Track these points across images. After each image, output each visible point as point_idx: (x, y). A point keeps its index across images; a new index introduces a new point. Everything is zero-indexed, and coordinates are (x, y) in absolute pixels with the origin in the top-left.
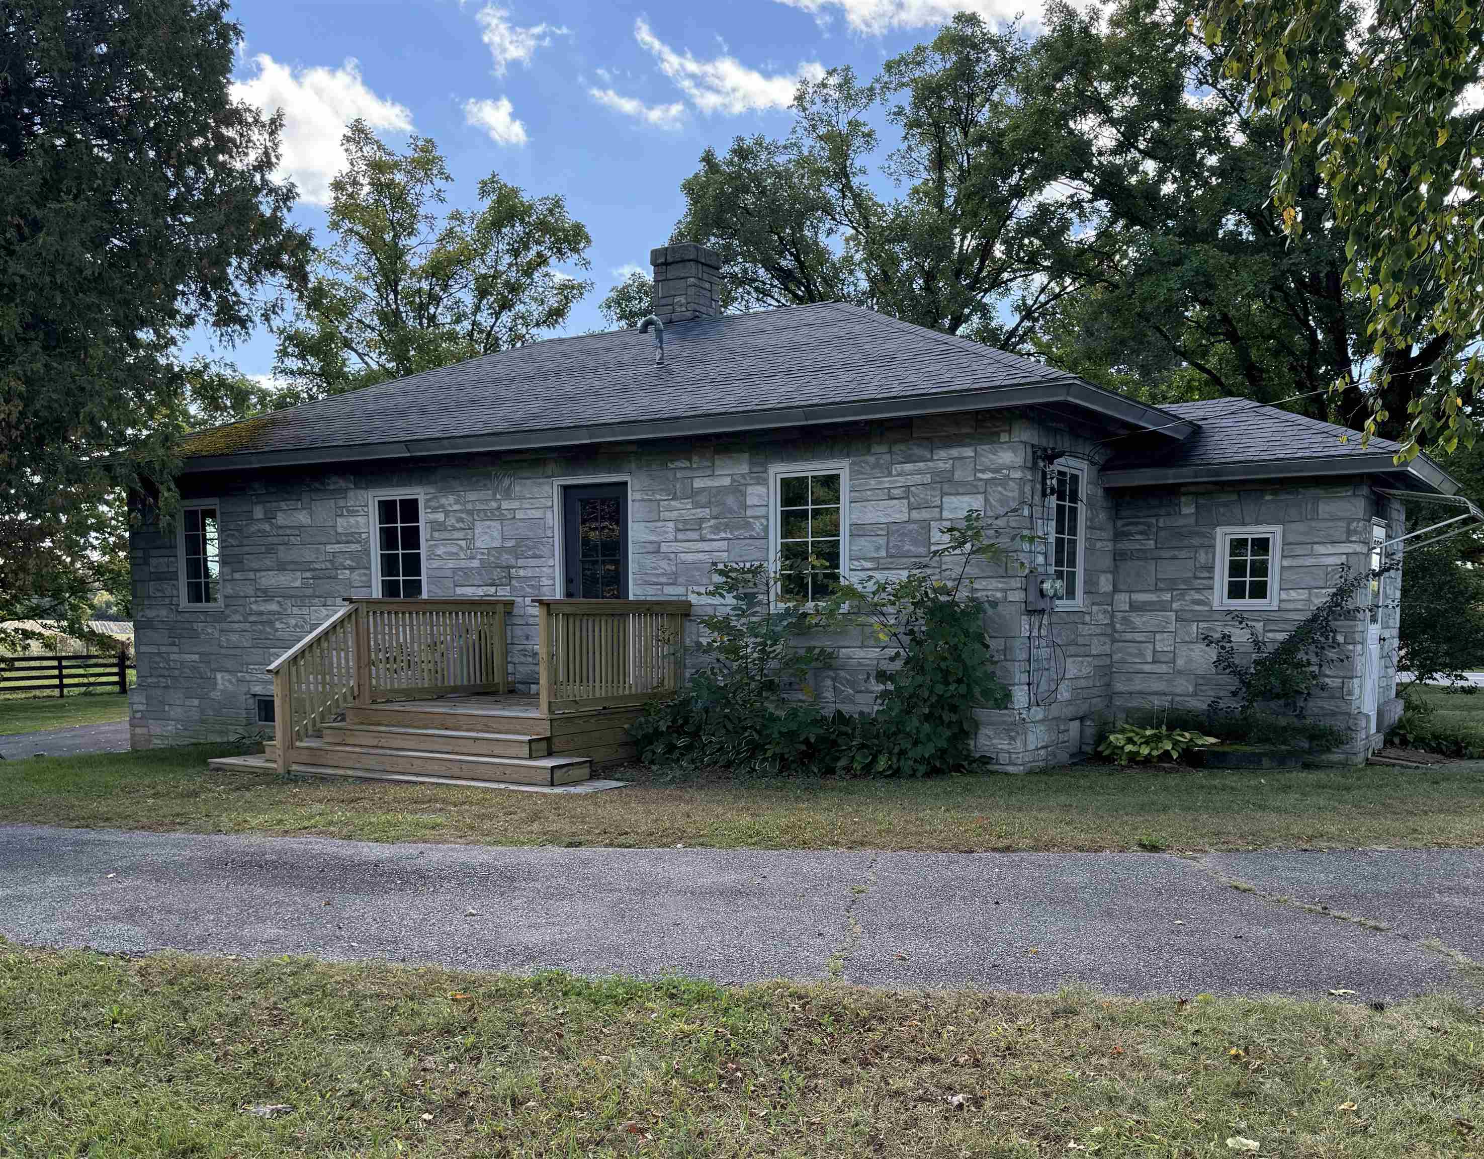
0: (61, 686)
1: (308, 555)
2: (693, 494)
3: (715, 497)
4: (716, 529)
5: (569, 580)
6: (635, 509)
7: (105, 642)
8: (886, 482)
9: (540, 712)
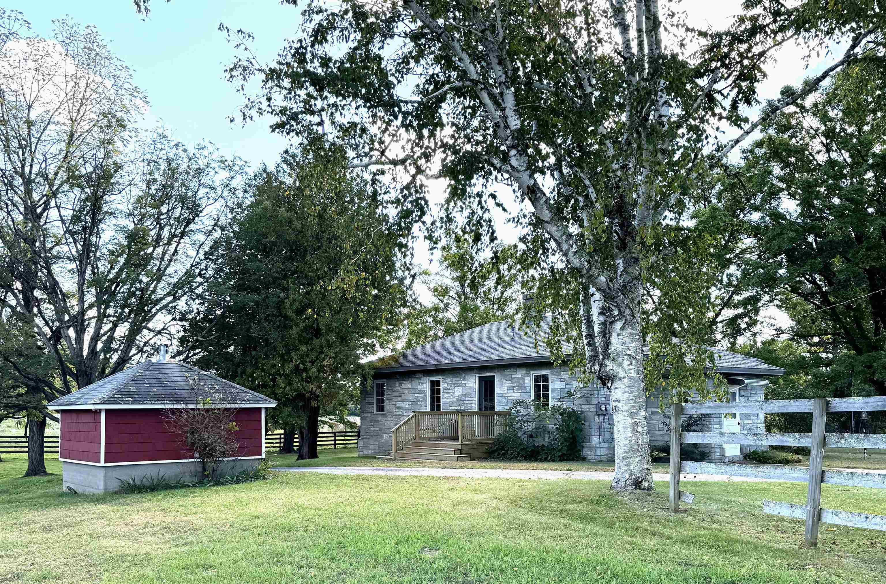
0: (335, 444)
1: (410, 397)
2: (511, 379)
3: (517, 380)
4: (518, 390)
5: (480, 405)
6: (497, 384)
7: (352, 425)
8: (560, 377)
9: (459, 443)
